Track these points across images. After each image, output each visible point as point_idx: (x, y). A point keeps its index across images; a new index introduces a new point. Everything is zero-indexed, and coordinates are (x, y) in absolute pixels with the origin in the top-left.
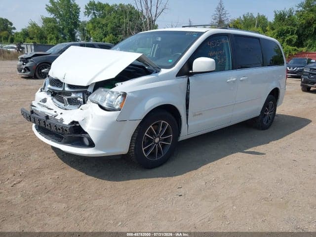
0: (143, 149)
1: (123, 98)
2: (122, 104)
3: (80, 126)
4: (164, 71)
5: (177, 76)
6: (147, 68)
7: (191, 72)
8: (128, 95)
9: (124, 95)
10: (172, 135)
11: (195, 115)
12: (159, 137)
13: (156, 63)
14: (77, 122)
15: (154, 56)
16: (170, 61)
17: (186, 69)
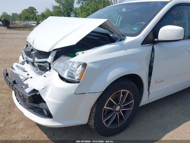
0: (104, 122)
1: (83, 68)
2: (82, 74)
3: (40, 94)
4: (129, 39)
5: (142, 44)
6: (111, 35)
7: (156, 40)
8: (89, 65)
9: (85, 65)
10: (133, 101)
11: (157, 82)
12: (119, 105)
13: (122, 31)
14: (37, 91)
15: (118, 25)
16: (135, 29)
17: (151, 37)
